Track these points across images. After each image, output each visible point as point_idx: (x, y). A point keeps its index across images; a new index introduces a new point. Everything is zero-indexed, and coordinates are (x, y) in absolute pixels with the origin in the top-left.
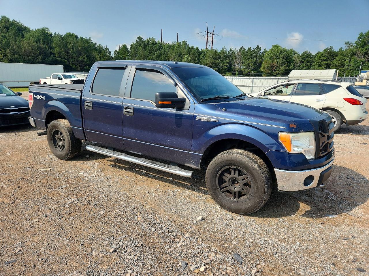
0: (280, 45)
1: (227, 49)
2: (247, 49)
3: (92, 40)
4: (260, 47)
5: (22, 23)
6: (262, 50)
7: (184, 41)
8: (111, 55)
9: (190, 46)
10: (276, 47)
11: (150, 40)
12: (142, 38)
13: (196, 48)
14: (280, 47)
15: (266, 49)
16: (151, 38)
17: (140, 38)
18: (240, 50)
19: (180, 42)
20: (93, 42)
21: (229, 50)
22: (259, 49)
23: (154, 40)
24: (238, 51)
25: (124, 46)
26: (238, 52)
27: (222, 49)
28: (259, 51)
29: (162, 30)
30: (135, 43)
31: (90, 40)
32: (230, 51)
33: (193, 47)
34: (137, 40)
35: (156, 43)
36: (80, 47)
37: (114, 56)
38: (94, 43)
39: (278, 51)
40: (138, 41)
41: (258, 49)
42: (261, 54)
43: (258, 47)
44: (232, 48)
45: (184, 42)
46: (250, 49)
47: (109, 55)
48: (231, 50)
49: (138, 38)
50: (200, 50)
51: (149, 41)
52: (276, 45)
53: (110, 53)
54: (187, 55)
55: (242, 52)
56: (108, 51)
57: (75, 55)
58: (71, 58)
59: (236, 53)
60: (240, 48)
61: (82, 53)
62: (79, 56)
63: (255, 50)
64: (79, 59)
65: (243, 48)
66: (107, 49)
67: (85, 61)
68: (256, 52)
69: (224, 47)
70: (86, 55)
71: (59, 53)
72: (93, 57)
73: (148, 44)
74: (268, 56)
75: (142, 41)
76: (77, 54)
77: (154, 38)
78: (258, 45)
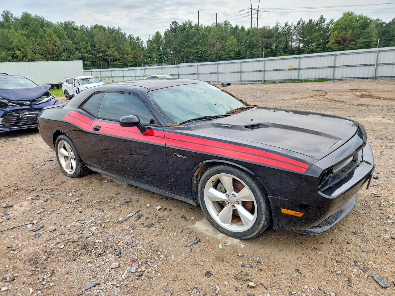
0: (353, 11)
1: (281, 24)
2: (307, 21)
3: (121, 30)
4: (324, 17)
5: (44, 18)
6: (327, 22)
7: (226, 21)
8: (144, 46)
9: (234, 26)
10: (348, 15)
11: (187, 24)
12: (176, 23)
13: (241, 27)
14: (352, 14)
15: (333, 19)
17: (174, 23)
18: (298, 24)
19: (221, 23)
20: (123, 32)
21: (284, 25)
23: (190, 24)
24: (296, 25)
25: (158, 34)
26: (295, 27)
27: (275, 25)
28: (323, 23)
29: (198, 11)
30: (169, 29)
31: (119, 30)
33: (237, 27)
34: (171, 26)
35: (192, 27)
37: (146, 46)
38: (124, 34)
39: (351, 20)
40: (173, 26)
41: (322, 19)
43: (321, 18)
46: (310, 21)
47: (141, 45)
48: (286, 25)
49: (173, 23)
50: (246, 29)
52: (348, 12)
53: (142, 43)
54: (232, 37)
55: (300, 26)
56: (140, 40)
57: (103, 49)
58: (99, 52)
59: (293, 28)
60: (298, 22)
61: (110, 45)
62: (107, 50)
63: (318, 21)
64: (107, 53)
65: (302, 21)
66: (138, 39)
67: (114, 55)
68: (319, 24)
69: (278, 22)
70: (115, 48)
71: (86, 48)
72: (122, 49)
73: (184, 29)
74: (338, 27)
75: (177, 26)
76: (105, 48)
77: (191, 21)
78: (321, 16)
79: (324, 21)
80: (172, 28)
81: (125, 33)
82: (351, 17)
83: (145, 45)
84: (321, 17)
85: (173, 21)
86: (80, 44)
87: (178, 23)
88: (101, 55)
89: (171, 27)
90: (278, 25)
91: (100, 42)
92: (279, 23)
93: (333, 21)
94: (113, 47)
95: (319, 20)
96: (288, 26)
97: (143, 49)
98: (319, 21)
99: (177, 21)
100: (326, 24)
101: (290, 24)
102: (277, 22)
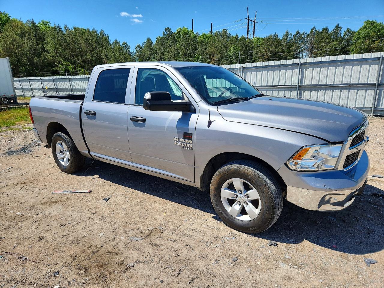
6: (344, 30)
9: (233, 35)
11: (182, 30)
16: (182, 27)
17: (168, 29)
18: (312, 32)
22: (338, 28)
24: (309, 33)
25: (149, 40)
26: (307, 35)
27: (285, 33)
28: (339, 31)
29: (193, 20)
30: (162, 36)
32: (296, 34)
37: (135, 51)
42: (342, 35)
46: (326, 30)
48: (298, 32)
49: (166, 30)
51: (179, 31)
53: (129, 48)
55: (314, 34)
56: (127, 45)
65: (315, 29)
66: (125, 44)
68: (335, 32)
75: (170, 33)
77: (186, 27)
78: (337, 24)
79: (341, 29)
80: (165, 35)
85: (166, 28)
90: (288, 33)
92: (290, 31)
93: (350, 31)
95: (334, 28)
98: (335, 30)
99: (170, 28)
102: (286, 30)
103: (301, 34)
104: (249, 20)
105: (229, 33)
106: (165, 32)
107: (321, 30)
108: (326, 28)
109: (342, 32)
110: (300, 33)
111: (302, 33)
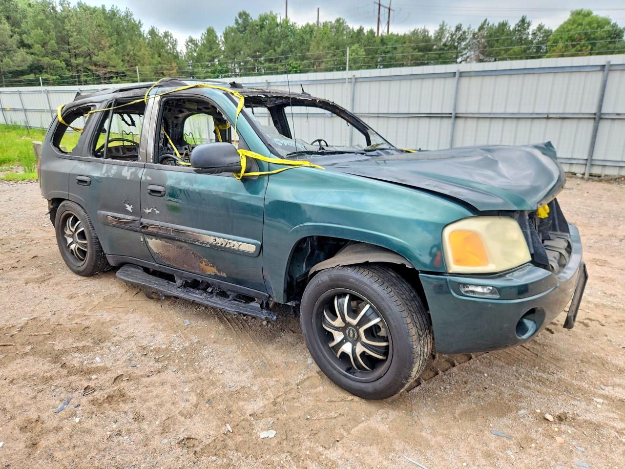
0: (591, 10)
1: (450, 27)
3: (132, 15)
4: (527, 20)
6: (533, 28)
7: (340, 19)
8: (179, 50)
9: (355, 29)
10: (579, 17)
11: (267, 19)
12: (247, 15)
14: (589, 14)
16: (269, 13)
17: (244, 15)
18: (481, 28)
19: (331, 22)
20: (135, 19)
21: (453, 29)
22: (525, 24)
23: (274, 18)
24: (476, 30)
25: (211, 31)
26: (474, 35)
27: (438, 28)
28: (525, 30)
30: (233, 24)
32: (456, 31)
33: (361, 31)
34: (237, 20)
35: (278, 24)
36: (97, 26)
37: (185, 51)
38: (137, 22)
39: (590, 24)
40: (240, 21)
41: (523, 23)
42: (530, 37)
43: (523, 21)
44: (461, 25)
45: (338, 21)
46: (503, 25)
48: (458, 28)
49: (240, 15)
50: (378, 35)
51: (263, 19)
52: (582, 10)
53: (174, 44)
54: (356, 46)
55: (485, 33)
56: (170, 37)
57: (85, 48)
58: (76, 56)
59: (470, 36)
60: (480, 25)
61: (103, 42)
62: (96, 51)
63: (517, 26)
64: (95, 58)
65: (488, 24)
66: (166, 35)
67: (111, 63)
68: (519, 31)
69: (444, 22)
70: (113, 49)
71: (44, 45)
72: (131, 53)
73: (262, 27)
74: (565, 36)
75: (248, 21)
76: (91, 46)
77: (274, 13)
78: (523, 16)
79: (528, 26)
80: (239, 24)
81: (139, 23)
82: (587, 19)
83: (182, 48)
84: (522, 18)
85: (242, 12)
86: (32, 35)
87: (251, 15)
88: (80, 60)
89: (237, 23)
90: (444, 28)
91: (79, 32)
92: (447, 25)
93: (544, 29)
94: (111, 46)
95: (518, 24)
96: (461, 32)
97: (176, 57)
98: (519, 26)
99: (247, 13)
100: (531, 33)
101: (464, 28)
102: (441, 23)
103: (464, 32)
104: (380, 5)
105: (347, 24)
106: (239, 19)
107: (497, 24)
108: (505, 22)
109: (531, 30)
110: (463, 30)
111: (467, 30)
